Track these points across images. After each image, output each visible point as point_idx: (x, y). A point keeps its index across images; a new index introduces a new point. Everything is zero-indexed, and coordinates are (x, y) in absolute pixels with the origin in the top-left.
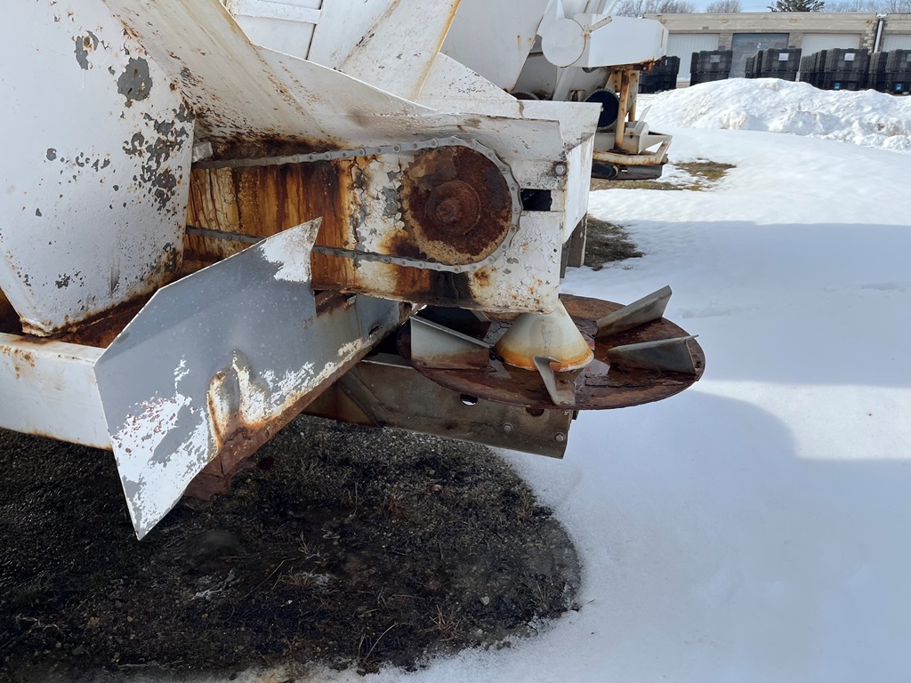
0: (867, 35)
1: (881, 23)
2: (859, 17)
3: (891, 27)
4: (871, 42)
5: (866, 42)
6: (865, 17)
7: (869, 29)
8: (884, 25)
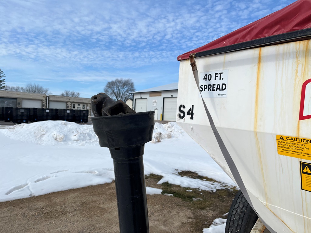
0: (44, 101)
1: (48, 98)
2: (41, 95)
3: (51, 99)
4: (45, 103)
5: (44, 103)
6: (43, 95)
7: (44, 99)
8: (49, 98)
